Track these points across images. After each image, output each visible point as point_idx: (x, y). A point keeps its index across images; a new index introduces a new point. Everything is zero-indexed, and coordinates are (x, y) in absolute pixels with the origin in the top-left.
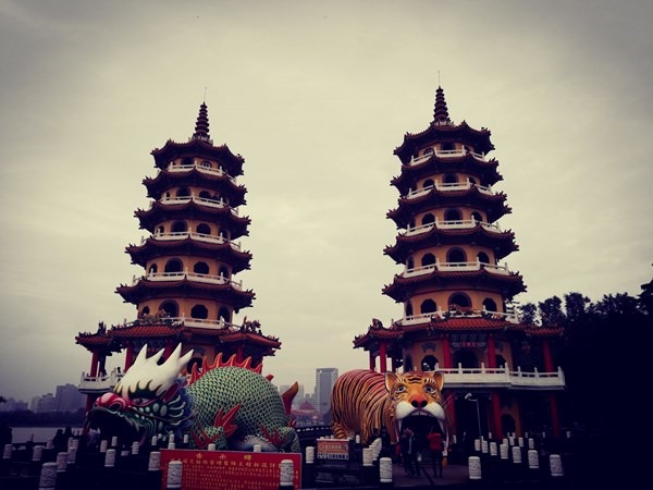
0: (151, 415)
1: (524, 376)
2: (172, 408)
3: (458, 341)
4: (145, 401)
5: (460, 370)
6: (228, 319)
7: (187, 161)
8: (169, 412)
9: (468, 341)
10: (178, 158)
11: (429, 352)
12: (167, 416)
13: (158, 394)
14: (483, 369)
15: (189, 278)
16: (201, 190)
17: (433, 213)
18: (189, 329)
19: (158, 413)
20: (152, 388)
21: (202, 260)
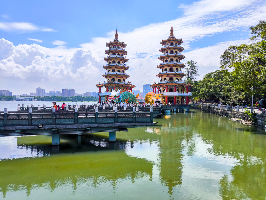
0: (116, 100)
1: (182, 93)
3: (169, 87)
4: (115, 98)
5: (169, 92)
6: (124, 81)
7: (114, 47)
9: (171, 87)
10: (112, 46)
11: (164, 89)
13: (117, 97)
14: (173, 92)
15: (117, 74)
16: (118, 53)
17: (167, 59)
18: (118, 84)
21: (119, 69)
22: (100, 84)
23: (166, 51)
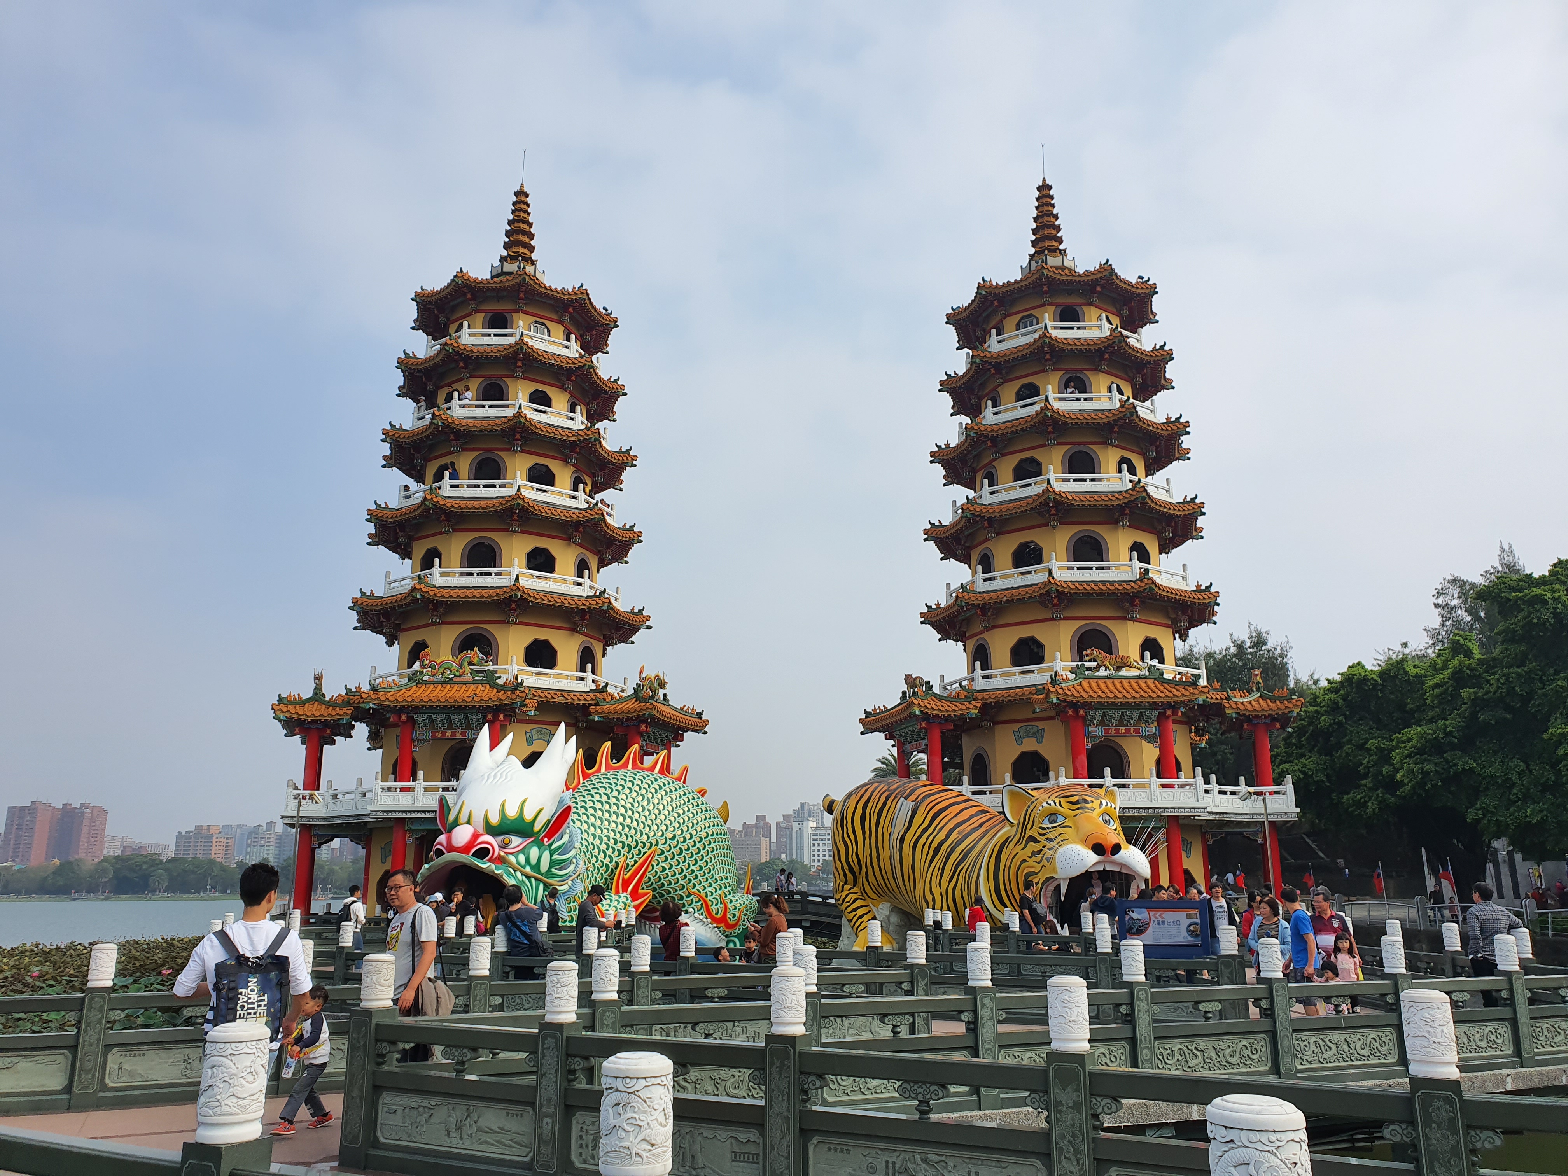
0: (528, 869)
1: (1222, 792)
2: (555, 857)
3: (1102, 723)
4: (516, 841)
5: (1108, 780)
7: (499, 322)
8: (553, 863)
9: (1120, 723)
10: (477, 311)
11: (1030, 745)
12: (549, 872)
13: (537, 828)
14: (1154, 780)
15: (522, 582)
16: (533, 387)
17: (1039, 455)
19: (536, 867)
20: (528, 816)
21: (542, 543)
22: (318, 688)
23: (1016, 386)
